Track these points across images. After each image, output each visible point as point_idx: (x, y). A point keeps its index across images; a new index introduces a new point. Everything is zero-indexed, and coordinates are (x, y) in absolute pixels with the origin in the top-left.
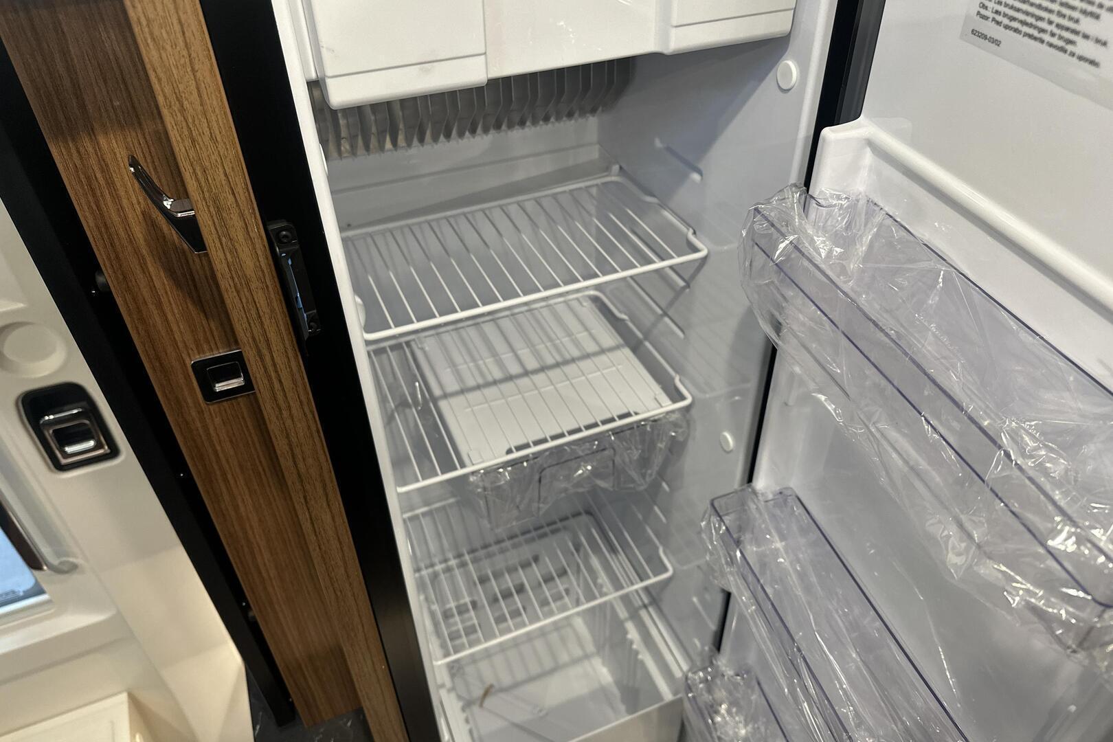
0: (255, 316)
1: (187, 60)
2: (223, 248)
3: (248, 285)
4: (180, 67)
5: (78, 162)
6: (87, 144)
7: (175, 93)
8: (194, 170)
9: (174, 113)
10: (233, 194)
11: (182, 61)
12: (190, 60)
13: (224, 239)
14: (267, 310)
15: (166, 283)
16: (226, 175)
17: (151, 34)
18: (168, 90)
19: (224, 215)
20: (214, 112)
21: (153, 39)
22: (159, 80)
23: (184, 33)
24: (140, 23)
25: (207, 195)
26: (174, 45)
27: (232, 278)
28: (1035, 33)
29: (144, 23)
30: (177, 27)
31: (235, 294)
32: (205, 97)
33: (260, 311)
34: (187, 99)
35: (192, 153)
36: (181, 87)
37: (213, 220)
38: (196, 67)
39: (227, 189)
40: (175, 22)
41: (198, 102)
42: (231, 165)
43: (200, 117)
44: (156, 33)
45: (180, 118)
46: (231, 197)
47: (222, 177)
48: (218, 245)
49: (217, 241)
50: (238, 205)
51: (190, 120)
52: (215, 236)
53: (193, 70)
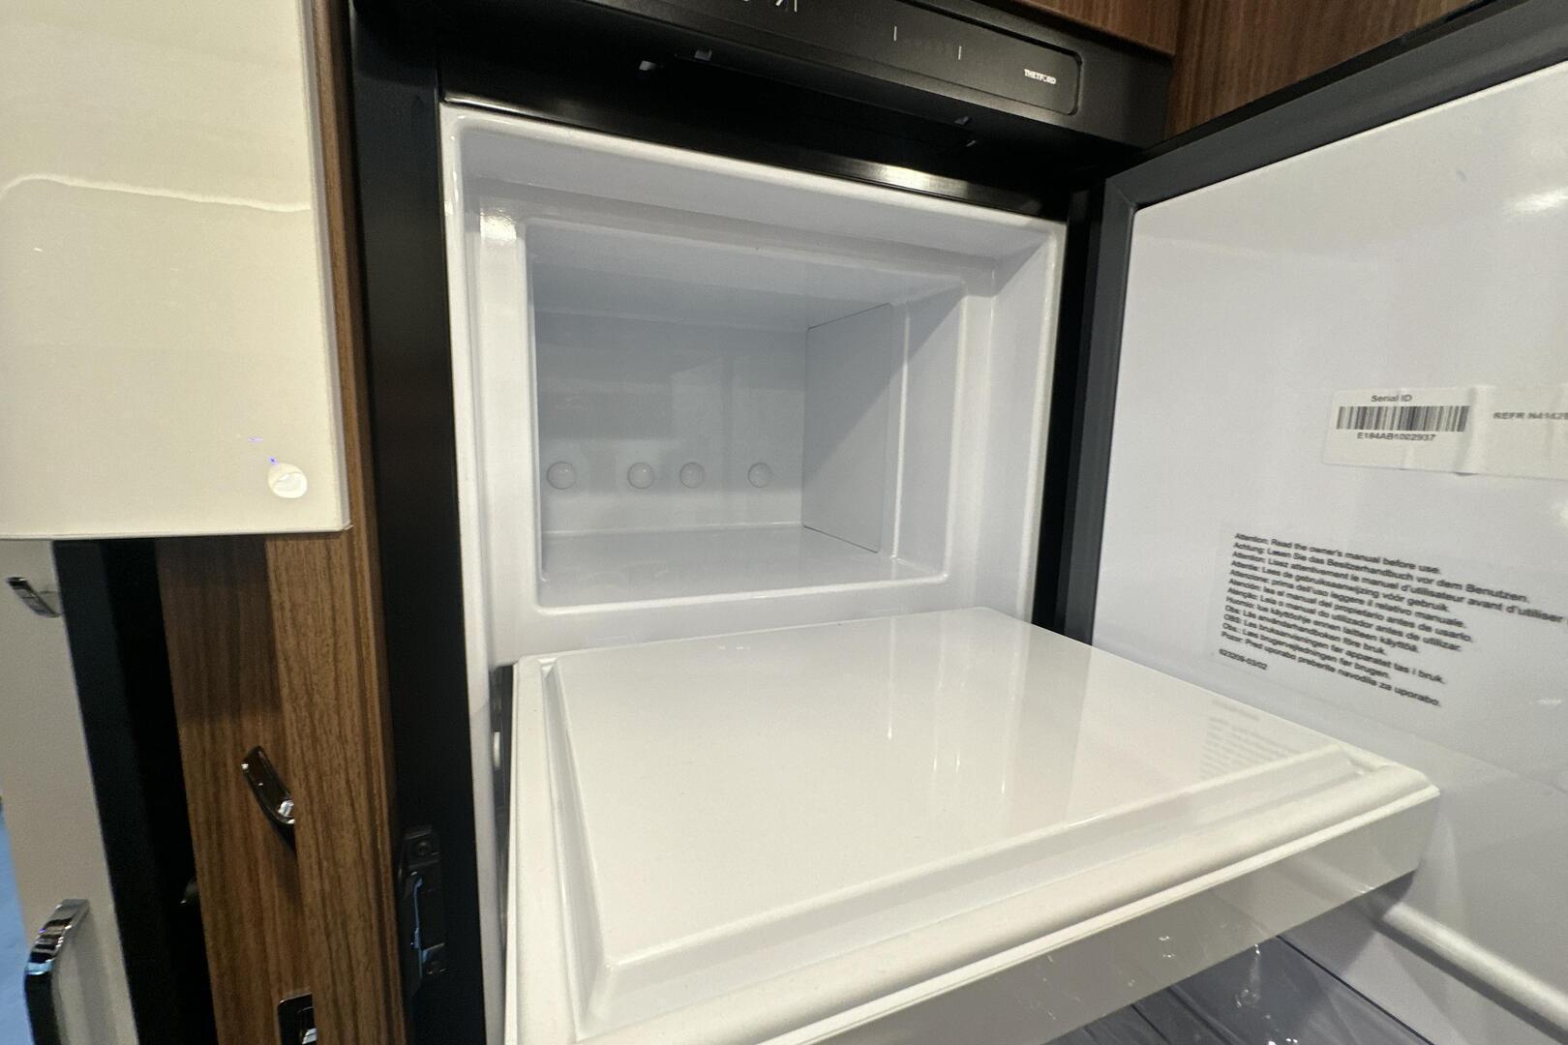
0: (344, 967)
1: (331, 649)
2: (321, 874)
3: (344, 925)
4: (320, 657)
5: (208, 746)
6: (227, 725)
7: (306, 685)
8: (307, 776)
9: (298, 709)
10: (352, 805)
11: (325, 650)
12: (335, 649)
13: (325, 864)
14: (364, 960)
15: (276, 893)
16: (348, 781)
17: (294, 619)
18: (297, 681)
19: (334, 832)
20: (350, 707)
21: (294, 625)
22: (289, 670)
23: (334, 620)
24: (282, 608)
25: (316, 807)
26: (319, 632)
27: (325, 916)
28: (1317, 659)
29: (288, 606)
30: (328, 613)
31: (324, 937)
32: (343, 690)
33: (354, 962)
34: (319, 692)
35: (309, 756)
36: (315, 678)
37: (317, 839)
38: (340, 657)
39: (346, 799)
40: (327, 606)
41: (332, 696)
42: (357, 771)
43: (331, 712)
44: (300, 618)
45: (305, 713)
46: (348, 810)
47: (343, 783)
48: (316, 871)
49: (315, 867)
50: (355, 820)
51: (317, 716)
52: (314, 859)
53: (336, 660)
